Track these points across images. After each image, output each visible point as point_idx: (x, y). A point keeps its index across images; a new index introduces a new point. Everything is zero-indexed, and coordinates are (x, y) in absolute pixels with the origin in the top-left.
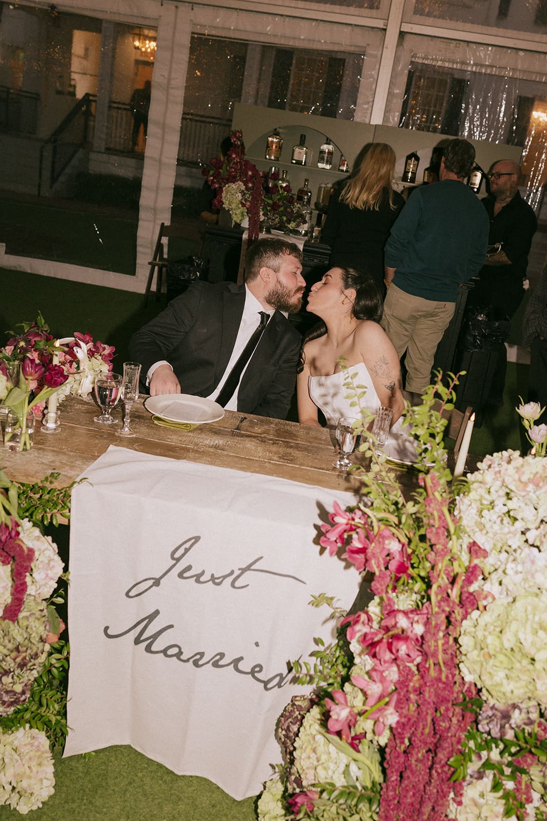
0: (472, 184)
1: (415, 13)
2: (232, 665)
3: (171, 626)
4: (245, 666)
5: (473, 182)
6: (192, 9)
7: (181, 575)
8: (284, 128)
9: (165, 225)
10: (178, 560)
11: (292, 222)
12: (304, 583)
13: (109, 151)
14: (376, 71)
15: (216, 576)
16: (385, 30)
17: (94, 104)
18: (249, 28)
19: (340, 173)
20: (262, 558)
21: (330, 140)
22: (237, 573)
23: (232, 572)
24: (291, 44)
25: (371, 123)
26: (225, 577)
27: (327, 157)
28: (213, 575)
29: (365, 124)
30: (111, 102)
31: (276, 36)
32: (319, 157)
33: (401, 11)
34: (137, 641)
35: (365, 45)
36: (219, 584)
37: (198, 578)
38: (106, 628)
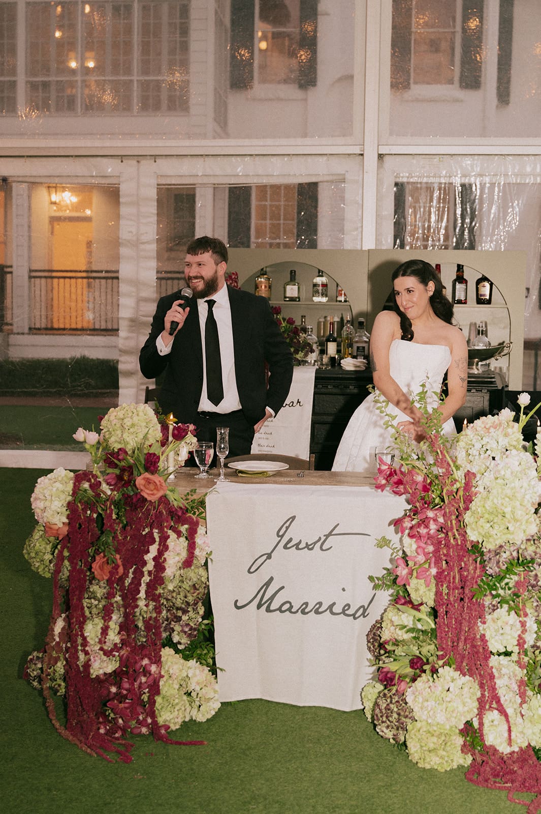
0: (481, 295)
1: (391, 134)
2: (328, 610)
3: (283, 587)
4: (337, 609)
5: (482, 293)
6: (155, 161)
7: (285, 547)
8: (271, 266)
9: (150, 389)
10: (282, 536)
11: (300, 352)
12: (369, 535)
13: (33, 330)
14: (360, 196)
15: (309, 544)
16: (362, 155)
17: (9, 276)
18: (218, 172)
19: (338, 303)
20: (338, 524)
21: (322, 272)
22: (323, 538)
23: (320, 538)
24: (264, 181)
25: (363, 249)
26: (315, 543)
27: (322, 290)
28: (307, 543)
29: (357, 251)
30: (31, 271)
31: (247, 176)
32: (313, 291)
33: (376, 135)
34: (259, 606)
35: (343, 172)
36: (312, 549)
37: (297, 546)
38: (236, 601)
